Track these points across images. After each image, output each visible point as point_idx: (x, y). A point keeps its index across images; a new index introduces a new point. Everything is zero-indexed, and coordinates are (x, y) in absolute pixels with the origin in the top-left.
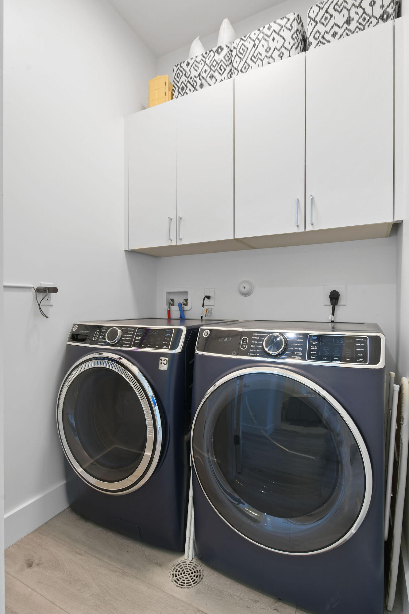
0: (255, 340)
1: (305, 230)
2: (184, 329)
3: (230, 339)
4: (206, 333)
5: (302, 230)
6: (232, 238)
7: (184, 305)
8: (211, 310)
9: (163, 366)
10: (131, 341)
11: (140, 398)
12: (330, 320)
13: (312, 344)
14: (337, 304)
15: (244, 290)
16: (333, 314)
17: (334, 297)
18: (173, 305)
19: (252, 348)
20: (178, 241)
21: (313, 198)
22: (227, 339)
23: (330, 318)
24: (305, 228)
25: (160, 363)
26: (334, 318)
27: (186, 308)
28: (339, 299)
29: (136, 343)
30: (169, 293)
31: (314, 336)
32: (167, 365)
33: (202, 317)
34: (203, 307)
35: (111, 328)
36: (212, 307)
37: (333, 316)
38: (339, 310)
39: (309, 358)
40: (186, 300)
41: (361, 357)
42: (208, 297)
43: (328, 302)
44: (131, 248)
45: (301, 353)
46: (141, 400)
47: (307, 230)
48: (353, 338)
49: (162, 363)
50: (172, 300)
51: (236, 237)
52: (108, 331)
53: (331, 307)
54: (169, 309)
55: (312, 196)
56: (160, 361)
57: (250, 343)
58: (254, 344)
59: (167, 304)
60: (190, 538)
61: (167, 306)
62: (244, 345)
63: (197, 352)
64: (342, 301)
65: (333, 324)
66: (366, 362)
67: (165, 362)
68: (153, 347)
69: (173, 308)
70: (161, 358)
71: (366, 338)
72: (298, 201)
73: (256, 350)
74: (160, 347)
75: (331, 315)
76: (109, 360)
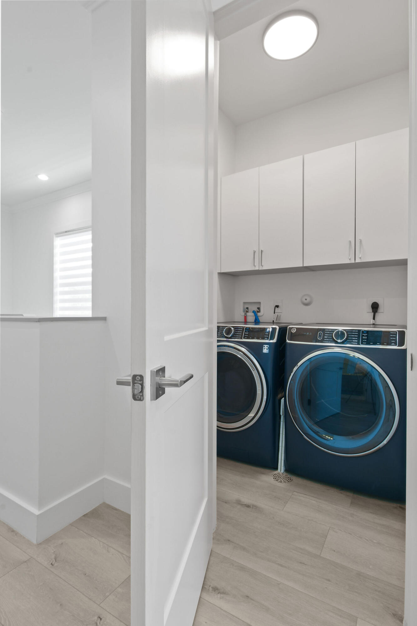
0: (327, 334)
1: (355, 261)
2: (278, 328)
3: (311, 333)
4: (293, 330)
5: (353, 261)
6: (302, 266)
7: (258, 312)
8: (280, 316)
9: (265, 350)
10: (242, 335)
11: (252, 370)
12: (372, 323)
13: (363, 336)
14: (377, 312)
15: (306, 302)
16: (374, 319)
17: (375, 307)
18: (247, 312)
19: (326, 338)
20: (260, 266)
21: (361, 241)
22: (308, 333)
23: (372, 321)
24: (355, 260)
25: (264, 349)
26: (375, 322)
27: (259, 314)
28: (379, 308)
29: (246, 337)
30: (245, 303)
31: (364, 331)
32: (268, 350)
33: (273, 321)
34: (274, 313)
35: (227, 327)
36: (280, 314)
37: (374, 320)
38: (378, 316)
39: (362, 344)
40: (259, 308)
41: (393, 343)
42: (277, 306)
43: (371, 310)
44: (222, 271)
45: (357, 341)
46: (252, 371)
47: (357, 261)
48: (389, 332)
49: (265, 349)
50: (247, 308)
51: (304, 266)
52: (225, 329)
53: (373, 313)
54: (245, 315)
55: (360, 239)
56: (264, 347)
57: (324, 336)
58: (326, 336)
59: (244, 311)
60: (281, 459)
61: (244, 313)
62: (320, 336)
63: (288, 341)
64: (381, 309)
65: (374, 325)
66: (396, 345)
67: (267, 348)
68: (258, 338)
69: (248, 314)
70: (264, 345)
71: (396, 332)
72: (350, 242)
73: (328, 340)
74: (263, 339)
75: (372, 320)
76: (228, 347)
